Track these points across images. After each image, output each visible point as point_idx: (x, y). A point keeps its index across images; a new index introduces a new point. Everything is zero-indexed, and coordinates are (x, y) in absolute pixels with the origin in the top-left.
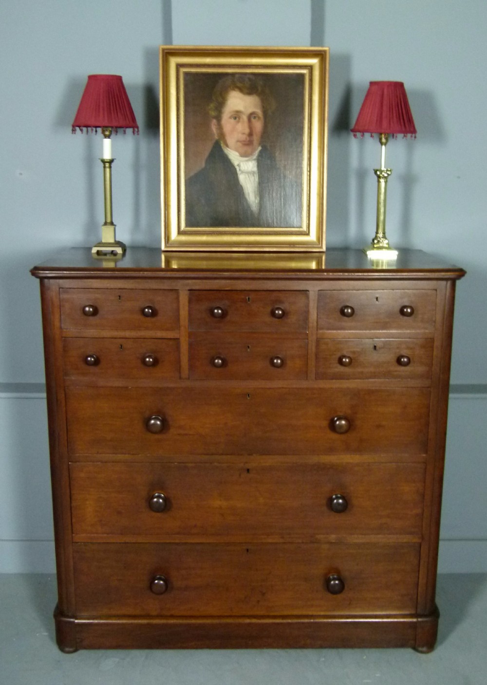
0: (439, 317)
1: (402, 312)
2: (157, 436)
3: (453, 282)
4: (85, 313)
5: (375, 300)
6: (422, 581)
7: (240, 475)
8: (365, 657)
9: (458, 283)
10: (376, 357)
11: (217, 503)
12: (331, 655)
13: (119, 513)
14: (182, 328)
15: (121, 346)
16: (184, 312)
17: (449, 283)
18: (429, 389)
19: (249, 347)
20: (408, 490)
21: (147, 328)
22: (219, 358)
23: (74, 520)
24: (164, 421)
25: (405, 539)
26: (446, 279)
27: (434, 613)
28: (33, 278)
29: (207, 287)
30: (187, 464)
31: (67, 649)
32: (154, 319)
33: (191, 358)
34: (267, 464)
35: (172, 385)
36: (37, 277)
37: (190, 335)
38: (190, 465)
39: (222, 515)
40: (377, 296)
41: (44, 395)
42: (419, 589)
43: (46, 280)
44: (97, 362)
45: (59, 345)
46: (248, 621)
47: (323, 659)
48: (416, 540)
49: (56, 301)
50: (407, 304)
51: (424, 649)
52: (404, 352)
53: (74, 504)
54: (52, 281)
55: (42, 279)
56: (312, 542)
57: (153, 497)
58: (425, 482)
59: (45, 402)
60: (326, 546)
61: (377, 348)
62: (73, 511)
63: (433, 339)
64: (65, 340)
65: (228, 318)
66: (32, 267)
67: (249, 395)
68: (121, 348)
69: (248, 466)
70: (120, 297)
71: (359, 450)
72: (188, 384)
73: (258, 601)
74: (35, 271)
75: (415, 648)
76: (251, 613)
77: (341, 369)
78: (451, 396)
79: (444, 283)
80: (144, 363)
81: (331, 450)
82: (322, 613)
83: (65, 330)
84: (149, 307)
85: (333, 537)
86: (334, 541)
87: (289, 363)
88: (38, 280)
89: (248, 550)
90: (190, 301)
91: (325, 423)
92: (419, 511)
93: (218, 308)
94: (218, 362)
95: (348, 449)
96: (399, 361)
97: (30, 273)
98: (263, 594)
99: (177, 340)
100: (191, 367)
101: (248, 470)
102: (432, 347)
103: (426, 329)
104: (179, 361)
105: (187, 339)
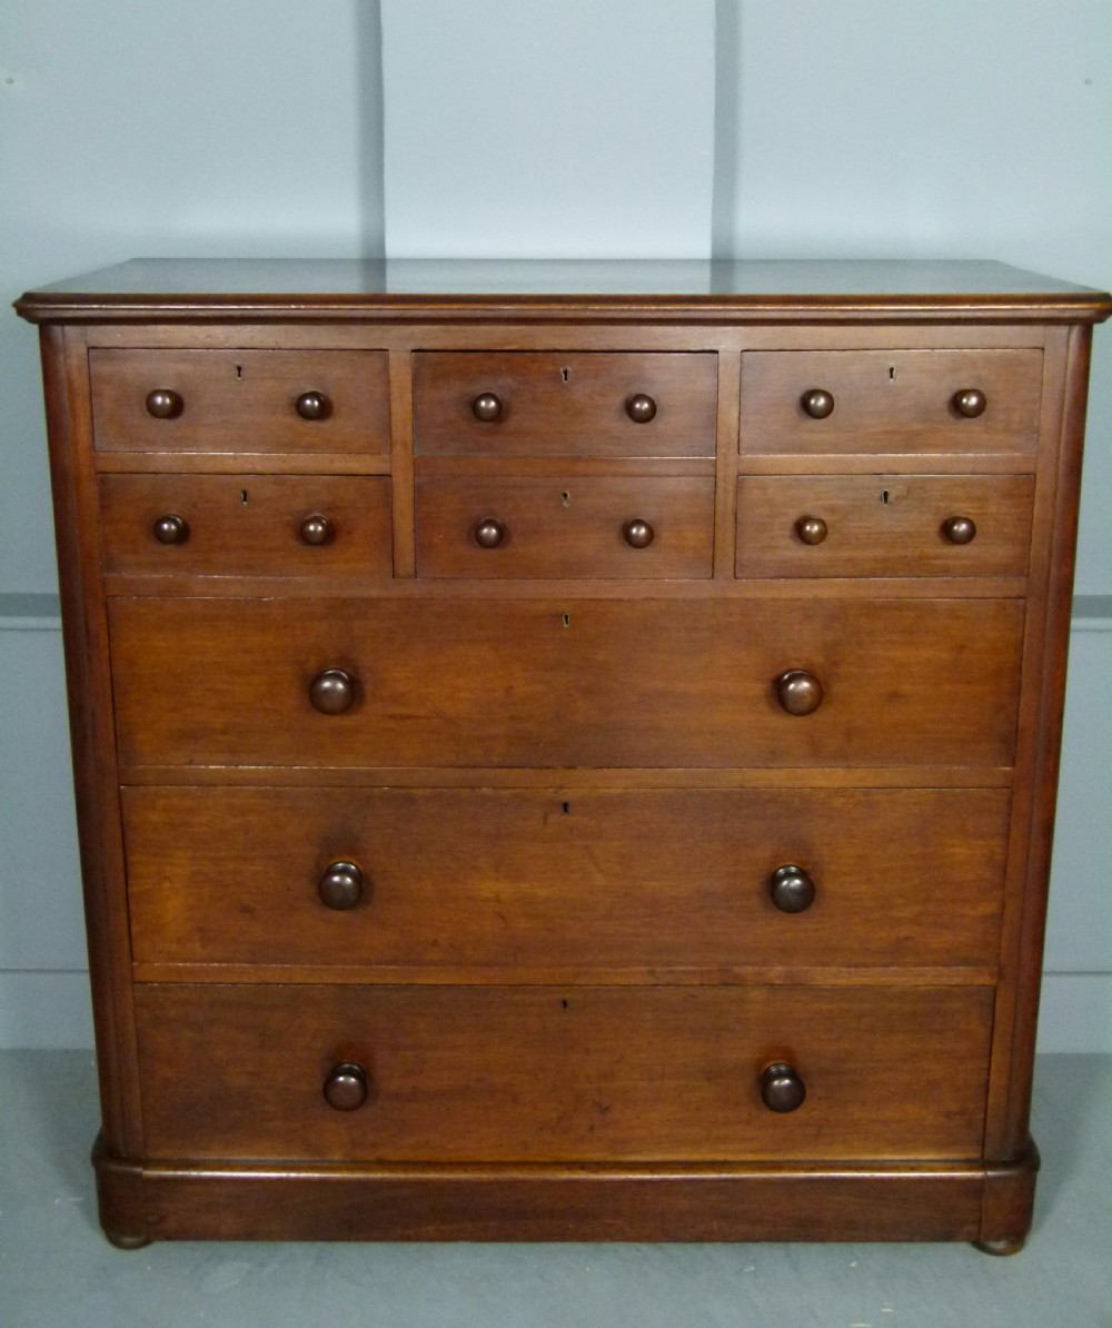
0: (1047, 419)
1: (956, 405)
2: (336, 721)
3: (1087, 326)
4: (153, 411)
5: (888, 374)
6: (997, 1080)
7: (545, 818)
8: (853, 1265)
9: (1097, 328)
10: (888, 521)
11: (489, 887)
12: (771, 1256)
13: (246, 910)
14: (398, 449)
15: (245, 493)
16: (402, 408)
17: (1076, 330)
18: (1022, 601)
19: (565, 495)
20: (968, 855)
21: (310, 448)
22: (490, 523)
23: (135, 929)
24: (353, 684)
25: (957, 976)
26: (1070, 322)
27: (1025, 1158)
28: (22, 322)
29: (461, 344)
30: (413, 791)
31: (128, 1240)
32: (326, 425)
33: (421, 524)
34: (613, 791)
35: (374, 593)
36: (32, 320)
37: (417, 467)
38: (419, 792)
39: (501, 917)
40: (892, 364)
41: (57, 622)
42: (991, 1101)
43: (57, 329)
44: (183, 535)
45: (90, 490)
46: (566, 1175)
47: (752, 1268)
48: (984, 979)
49: (80, 383)
50: (967, 386)
51: (1000, 1245)
52: (962, 508)
53: (134, 889)
54: (70, 330)
55: (45, 326)
56: (725, 984)
57: (331, 872)
58: (1007, 837)
59: (58, 639)
60: (756, 994)
61: (890, 498)
62: (133, 907)
63: (1035, 475)
64: (102, 477)
65: (513, 422)
66: (18, 295)
67: (566, 617)
68: (245, 500)
69: (568, 795)
70: (239, 369)
71: (843, 757)
72: (415, 589)
73: (592, 1128)
74: (28, 306)
75: (980, 1245)
76: (574, 1157)
77: (799, 552)
78: (1075, 623)
79: (1063, 330)
80: (304, 537)
81: (773, 757)
82: (750, 1157)
83: (102, 454)
84: (314, 395)
85: (776, 972)
86: (778, 982)
87: (665, 536)
88: (35, 328)
89: (565, 1003)
90: (416, 380)
91: (759, 689)
92: (989, 908)
93: (487, 396)
94: (489, 534)
95: (816, 752)
96: (946, 531)
97: (14, 311)
98: (604, 1110)
99: (385, 477)
100: (422, 548)
101: (566, 806)
102: (1031, 495)
103: (1013, 448)
104: (389, 534)
105: (411, 475)
